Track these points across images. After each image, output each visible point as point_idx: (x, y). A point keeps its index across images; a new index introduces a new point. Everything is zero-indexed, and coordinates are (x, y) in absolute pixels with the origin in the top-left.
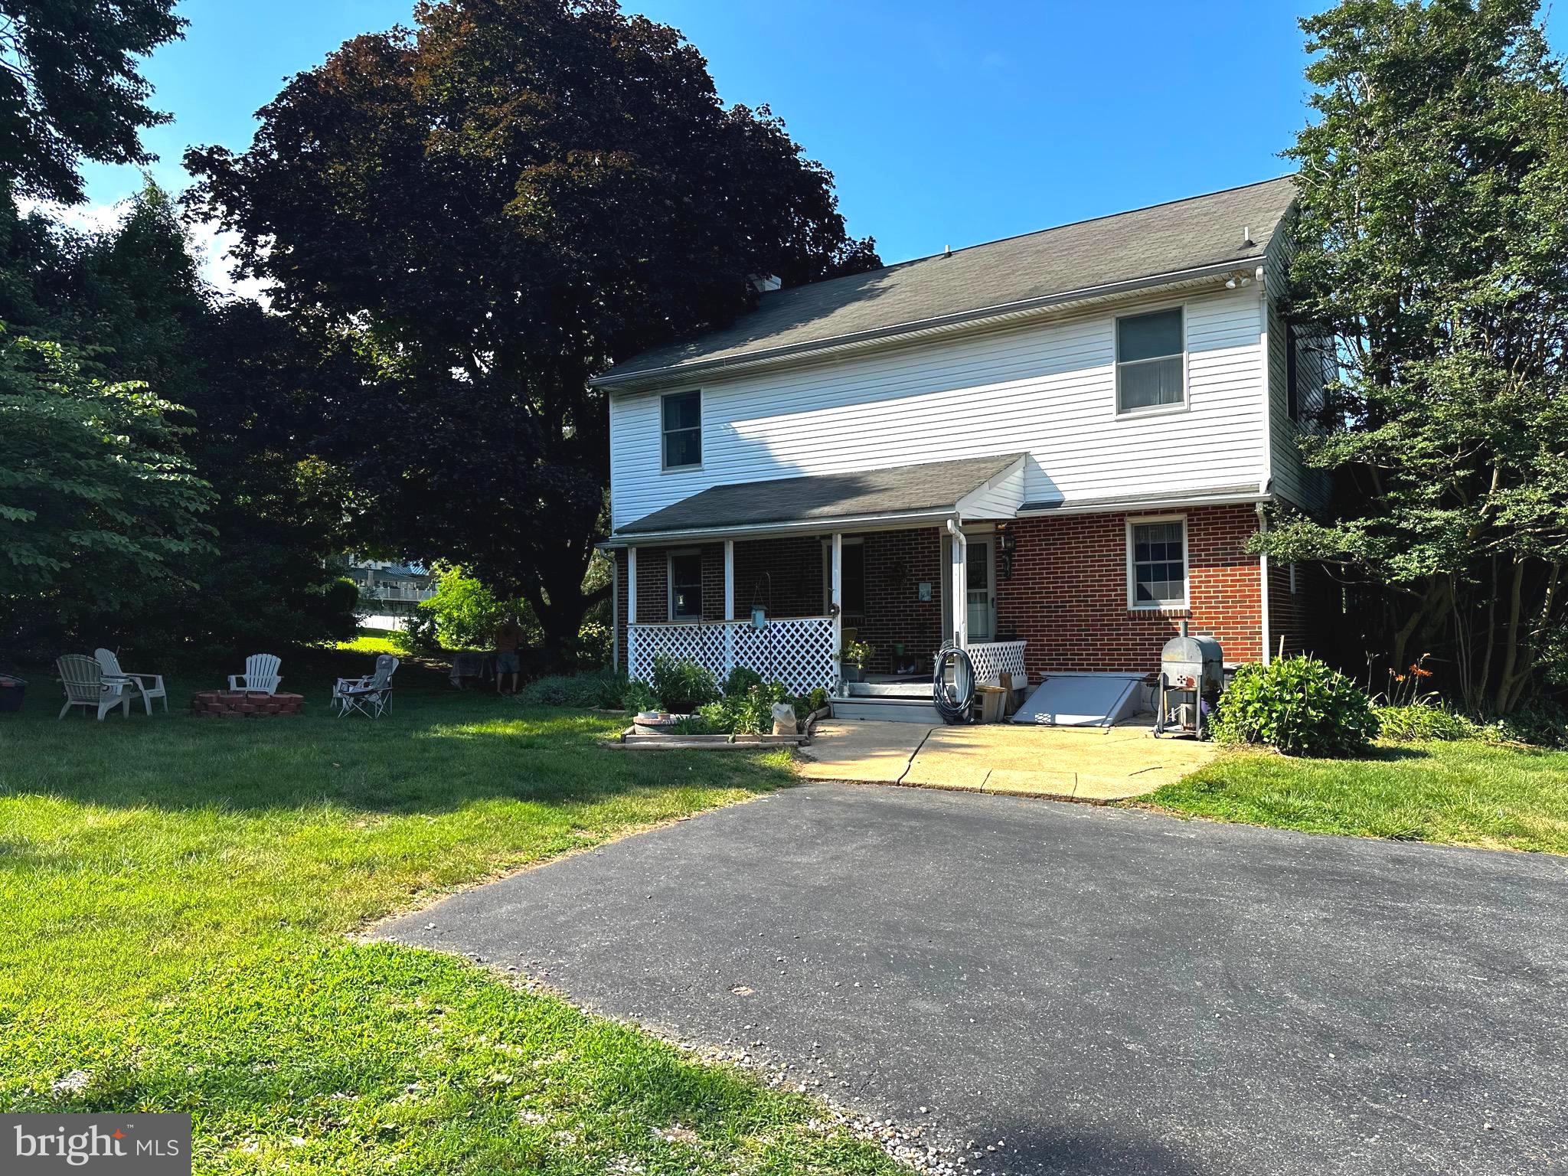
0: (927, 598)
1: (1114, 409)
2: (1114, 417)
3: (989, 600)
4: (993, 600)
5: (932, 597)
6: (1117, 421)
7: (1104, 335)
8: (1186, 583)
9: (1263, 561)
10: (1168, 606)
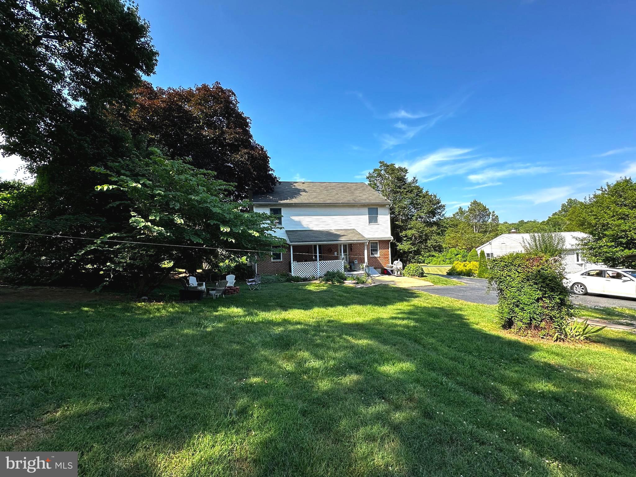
1: (368, 223)
4: (348, 256)
5: (337, 255)
6: (369, 225)
7: (366, 210)
8: (379, 252)
9: (390, 249)
10: (376, 256)
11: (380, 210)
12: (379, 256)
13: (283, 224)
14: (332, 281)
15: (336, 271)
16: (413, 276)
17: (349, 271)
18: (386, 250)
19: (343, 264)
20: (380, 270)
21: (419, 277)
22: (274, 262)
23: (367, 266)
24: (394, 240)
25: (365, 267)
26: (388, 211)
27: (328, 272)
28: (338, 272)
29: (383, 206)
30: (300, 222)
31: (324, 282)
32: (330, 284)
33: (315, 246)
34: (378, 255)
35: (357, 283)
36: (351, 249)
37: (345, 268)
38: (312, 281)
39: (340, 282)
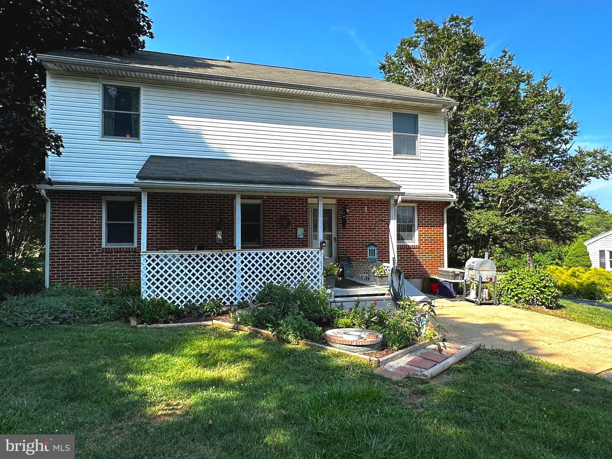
0: (301, 237)
1: (392, 153)
2: (392, 156)
3: (333, 238)
4: (335, 238)
5: (304, 236)
6: (393, 158)
7: (388, 119)
8: (416, 233)
9: (445, 226)
10: (409, 243)
11: (423, 121)
12: (417, 243)
13: (142, 136)
14: (276, 326)
15: (293, 287)
16: (530, 303)
17: (338, 285)
18: (436, 230)
19: (321, 263)
20: (418, 281)
21: (548, 307)
22: (108, 251)
23: (397, 272)
24: (459, 202)
25: (388, 272)
26: (443, 127)
27: (270, 286)
28: (303, 289)
29: (432, 111)
30: (198, 134)
31: (246, 330)
32: (267, 338)
33: (230, 199)
34: (414, 241)
35: (383, 346)
36: (344, 222)
37: (328, 274)
38: (208, 318)
39: (308, 336)
